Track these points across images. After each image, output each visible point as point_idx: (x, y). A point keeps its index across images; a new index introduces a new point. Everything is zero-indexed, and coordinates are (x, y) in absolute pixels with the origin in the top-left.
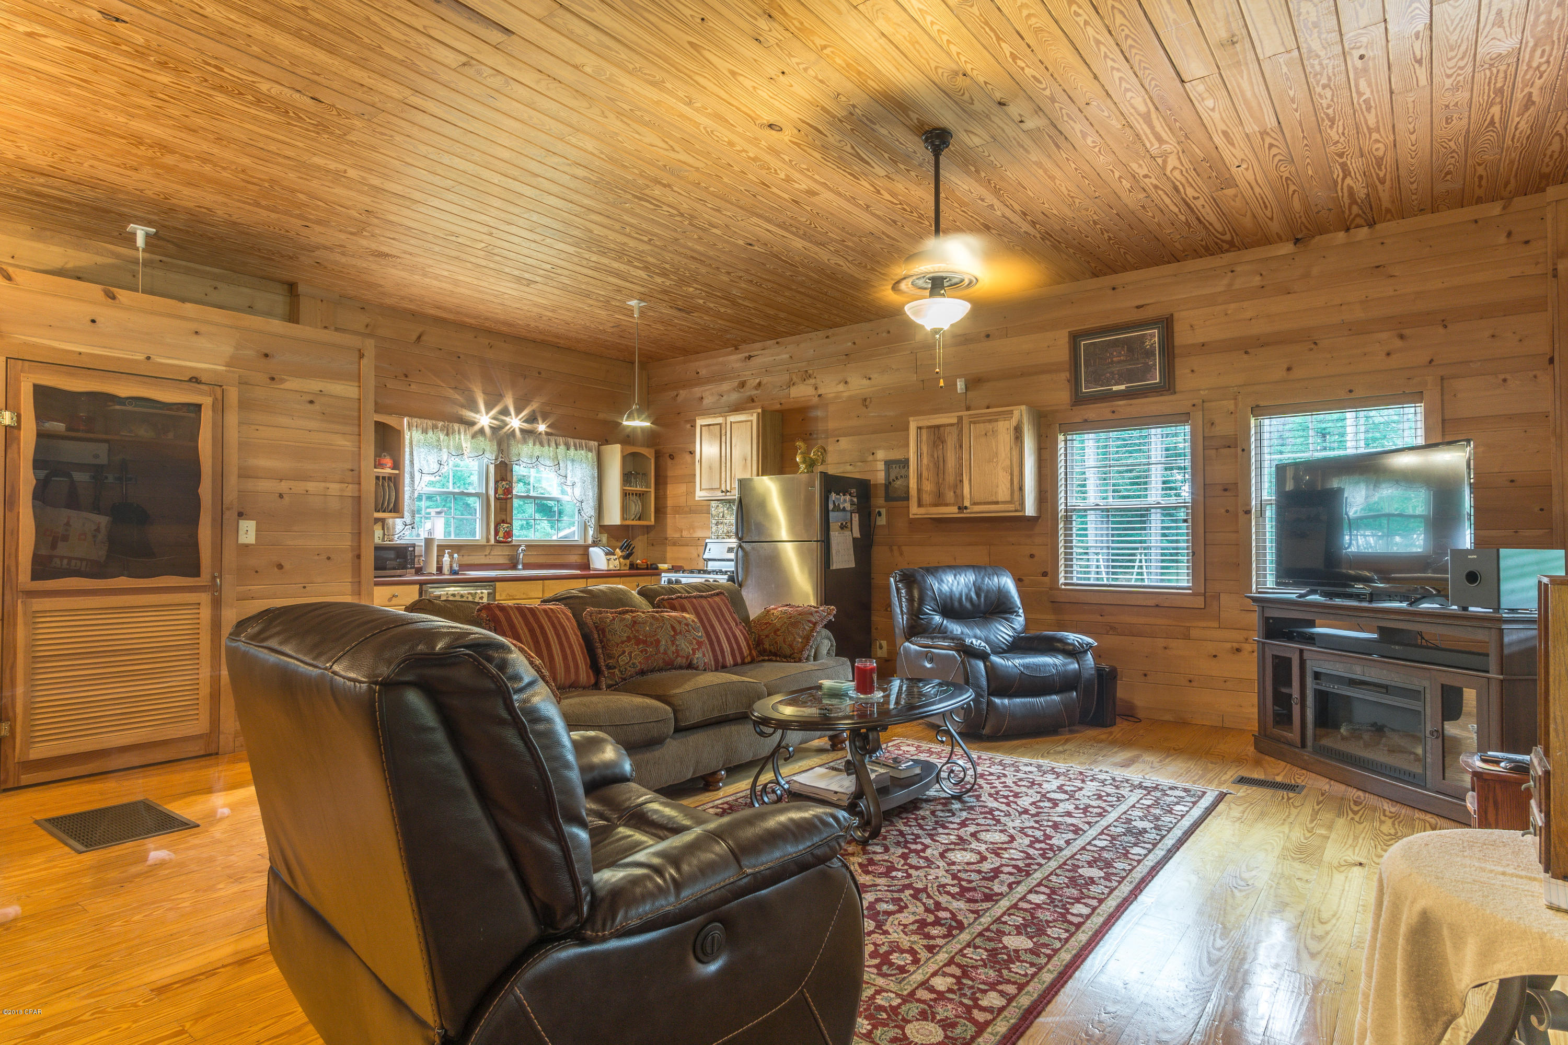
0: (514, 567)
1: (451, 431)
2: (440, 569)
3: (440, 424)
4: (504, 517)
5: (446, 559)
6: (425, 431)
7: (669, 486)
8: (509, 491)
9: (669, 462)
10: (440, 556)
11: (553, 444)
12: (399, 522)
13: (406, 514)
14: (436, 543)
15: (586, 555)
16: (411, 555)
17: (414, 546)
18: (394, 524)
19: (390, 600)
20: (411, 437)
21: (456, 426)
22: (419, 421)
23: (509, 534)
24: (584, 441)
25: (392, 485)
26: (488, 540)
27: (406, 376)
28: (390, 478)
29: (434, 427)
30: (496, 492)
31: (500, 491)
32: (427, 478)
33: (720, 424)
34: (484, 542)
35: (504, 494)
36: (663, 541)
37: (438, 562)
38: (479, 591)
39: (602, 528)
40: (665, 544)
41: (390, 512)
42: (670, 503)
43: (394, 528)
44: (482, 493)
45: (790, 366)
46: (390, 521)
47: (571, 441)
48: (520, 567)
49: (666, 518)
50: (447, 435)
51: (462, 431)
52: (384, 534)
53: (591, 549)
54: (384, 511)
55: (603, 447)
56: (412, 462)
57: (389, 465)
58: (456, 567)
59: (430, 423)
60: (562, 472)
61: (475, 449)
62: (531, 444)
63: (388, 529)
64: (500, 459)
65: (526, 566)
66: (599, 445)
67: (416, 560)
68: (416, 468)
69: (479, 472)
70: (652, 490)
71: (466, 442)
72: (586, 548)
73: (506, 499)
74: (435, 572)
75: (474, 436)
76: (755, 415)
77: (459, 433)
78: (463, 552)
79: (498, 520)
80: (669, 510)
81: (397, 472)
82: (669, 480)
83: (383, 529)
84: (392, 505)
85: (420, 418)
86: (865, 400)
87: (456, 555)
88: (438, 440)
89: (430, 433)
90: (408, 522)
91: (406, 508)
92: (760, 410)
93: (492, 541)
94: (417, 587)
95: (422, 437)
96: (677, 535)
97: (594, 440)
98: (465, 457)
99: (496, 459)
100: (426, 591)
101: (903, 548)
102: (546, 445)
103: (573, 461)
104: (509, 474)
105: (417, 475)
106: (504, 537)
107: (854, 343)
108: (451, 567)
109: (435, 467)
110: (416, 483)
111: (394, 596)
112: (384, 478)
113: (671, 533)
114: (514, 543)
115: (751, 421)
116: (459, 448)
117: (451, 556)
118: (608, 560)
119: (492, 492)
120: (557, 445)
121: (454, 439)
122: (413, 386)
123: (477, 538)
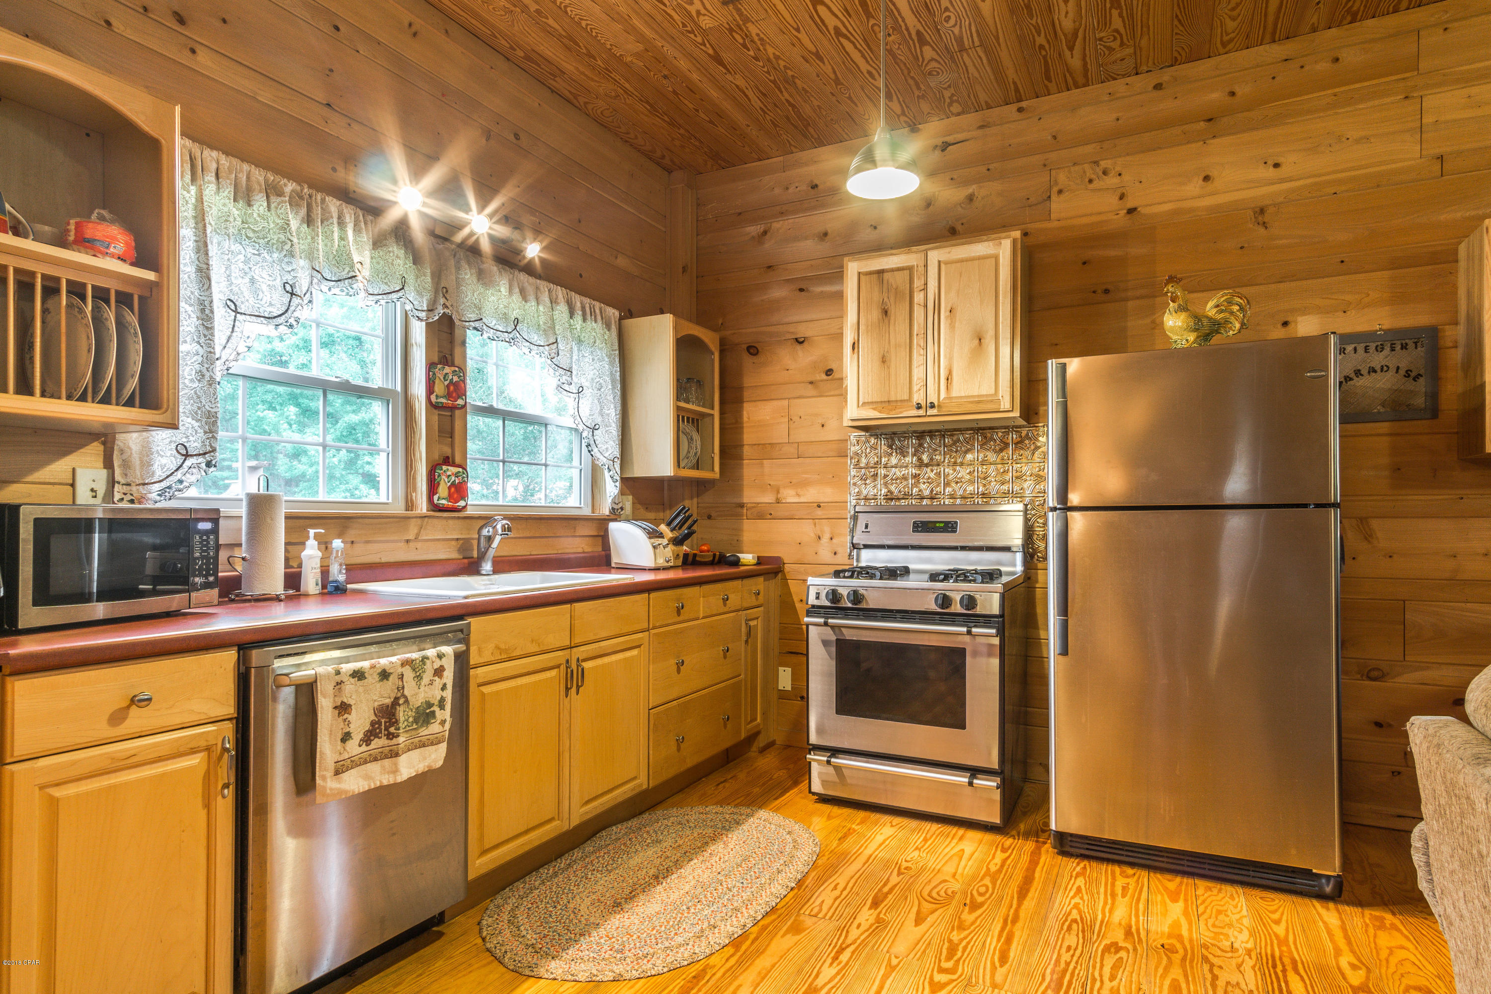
0: (471, 567)
1: (318, 211)
2: (293, 580)
3: (290, 187)
4: (447, 451)
5: (311, 552)
6: (244, 195)
7: (745, 405)
8: (457, 389)
9: (748, 360)
10: (294, 544)
11: (545, 298)
12: (162, 438)
13: (186, 421)
14: (282, 511)
15: (603, 537)
16: (205, 544)
17: (214, 516)
18: (147, 452)
19: (117, 717)
20: (200, 199)
21: (333, 205)
22: (224, 161)
23: (459, 490)
24: (597, 305)
25: (133, 320)
26: (410, 505)
27: (181, 21)
28: (124, 299)
29: (272, 191)
30: (430, 390)
31: (439, 388)
32: (250, 328)
33: (910, 269)
34: (399, 509)
35: (449, 395)
36: (737, 510)
37: (287, 565)
38: (431, 652)
39: (629, 484)
40: (738, 516)
41: (130, 403)
42: (748, 437)
43: (146, 464)
44: (393, 392)
45: (1053, 156)
46: (131, 441)
47: (577, 300)
48: (487, 567)
49: (741, 466)
50: (309, 221)
51: (349, 219)
52: (112, 482)
53: (613, 526)
54: (105, 400)
55: (630, 322)
56: (204, 274)
57: (119, 248)
58: (338, 574)
59: (259, 176)
60: (563, 360)
61: (379, 274)
62: (504, 290)
63: (126, 465)
64: (441, 310)
65: (503, 566)
66: (621, 318)
67: (223, 555)
68: (219, 292)
69: (386, 340)
70: (716, 413)
71: (360, 250)
72: (602, 524)
73: (453, 408)
74: (278, 588)
75: (378, 243)
76: (1007, 244)
77: (341, 224)
78: (352, 534)
79: (436, 456)
80: (747, 451)
81: (150, 276)
82: (746, 394)
83: (108, 464)
84: (133, 383)
85: (227, 153)
86: (1262, 211)
87: (337, 544)
88: (285, 228)
89: (260, 204)
90: (194, 445)
91: (185, 406)
92: (1017, 234)
93: (422, 506)
94: (230, 656)
95: (236, 211)
96: (768, 498)
97: (614, 307)
98: (358, 285)
99: (430, 310)
100: (263, 669)
101: (1375, 524)
102: (532, 298)
103: (580, 341)
104: (457, 351)
105: (221, 318)
106: (450, 497)
107: (1233, 94)
108: (325, 572)
109: (276, 301)
110: (220, 338)
111: (134, 701)
112: (101, 295)
113: (751, 496)
114: (469, 512)
115: (996, 258)
116: (342, 259)
117: (324, 545)
118: (655, 547)
119: (419, 389)
120: (553, 301)
121: (328, 237)
122: (204, 60)
123: (383, 498)
